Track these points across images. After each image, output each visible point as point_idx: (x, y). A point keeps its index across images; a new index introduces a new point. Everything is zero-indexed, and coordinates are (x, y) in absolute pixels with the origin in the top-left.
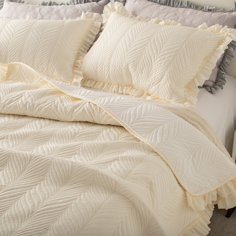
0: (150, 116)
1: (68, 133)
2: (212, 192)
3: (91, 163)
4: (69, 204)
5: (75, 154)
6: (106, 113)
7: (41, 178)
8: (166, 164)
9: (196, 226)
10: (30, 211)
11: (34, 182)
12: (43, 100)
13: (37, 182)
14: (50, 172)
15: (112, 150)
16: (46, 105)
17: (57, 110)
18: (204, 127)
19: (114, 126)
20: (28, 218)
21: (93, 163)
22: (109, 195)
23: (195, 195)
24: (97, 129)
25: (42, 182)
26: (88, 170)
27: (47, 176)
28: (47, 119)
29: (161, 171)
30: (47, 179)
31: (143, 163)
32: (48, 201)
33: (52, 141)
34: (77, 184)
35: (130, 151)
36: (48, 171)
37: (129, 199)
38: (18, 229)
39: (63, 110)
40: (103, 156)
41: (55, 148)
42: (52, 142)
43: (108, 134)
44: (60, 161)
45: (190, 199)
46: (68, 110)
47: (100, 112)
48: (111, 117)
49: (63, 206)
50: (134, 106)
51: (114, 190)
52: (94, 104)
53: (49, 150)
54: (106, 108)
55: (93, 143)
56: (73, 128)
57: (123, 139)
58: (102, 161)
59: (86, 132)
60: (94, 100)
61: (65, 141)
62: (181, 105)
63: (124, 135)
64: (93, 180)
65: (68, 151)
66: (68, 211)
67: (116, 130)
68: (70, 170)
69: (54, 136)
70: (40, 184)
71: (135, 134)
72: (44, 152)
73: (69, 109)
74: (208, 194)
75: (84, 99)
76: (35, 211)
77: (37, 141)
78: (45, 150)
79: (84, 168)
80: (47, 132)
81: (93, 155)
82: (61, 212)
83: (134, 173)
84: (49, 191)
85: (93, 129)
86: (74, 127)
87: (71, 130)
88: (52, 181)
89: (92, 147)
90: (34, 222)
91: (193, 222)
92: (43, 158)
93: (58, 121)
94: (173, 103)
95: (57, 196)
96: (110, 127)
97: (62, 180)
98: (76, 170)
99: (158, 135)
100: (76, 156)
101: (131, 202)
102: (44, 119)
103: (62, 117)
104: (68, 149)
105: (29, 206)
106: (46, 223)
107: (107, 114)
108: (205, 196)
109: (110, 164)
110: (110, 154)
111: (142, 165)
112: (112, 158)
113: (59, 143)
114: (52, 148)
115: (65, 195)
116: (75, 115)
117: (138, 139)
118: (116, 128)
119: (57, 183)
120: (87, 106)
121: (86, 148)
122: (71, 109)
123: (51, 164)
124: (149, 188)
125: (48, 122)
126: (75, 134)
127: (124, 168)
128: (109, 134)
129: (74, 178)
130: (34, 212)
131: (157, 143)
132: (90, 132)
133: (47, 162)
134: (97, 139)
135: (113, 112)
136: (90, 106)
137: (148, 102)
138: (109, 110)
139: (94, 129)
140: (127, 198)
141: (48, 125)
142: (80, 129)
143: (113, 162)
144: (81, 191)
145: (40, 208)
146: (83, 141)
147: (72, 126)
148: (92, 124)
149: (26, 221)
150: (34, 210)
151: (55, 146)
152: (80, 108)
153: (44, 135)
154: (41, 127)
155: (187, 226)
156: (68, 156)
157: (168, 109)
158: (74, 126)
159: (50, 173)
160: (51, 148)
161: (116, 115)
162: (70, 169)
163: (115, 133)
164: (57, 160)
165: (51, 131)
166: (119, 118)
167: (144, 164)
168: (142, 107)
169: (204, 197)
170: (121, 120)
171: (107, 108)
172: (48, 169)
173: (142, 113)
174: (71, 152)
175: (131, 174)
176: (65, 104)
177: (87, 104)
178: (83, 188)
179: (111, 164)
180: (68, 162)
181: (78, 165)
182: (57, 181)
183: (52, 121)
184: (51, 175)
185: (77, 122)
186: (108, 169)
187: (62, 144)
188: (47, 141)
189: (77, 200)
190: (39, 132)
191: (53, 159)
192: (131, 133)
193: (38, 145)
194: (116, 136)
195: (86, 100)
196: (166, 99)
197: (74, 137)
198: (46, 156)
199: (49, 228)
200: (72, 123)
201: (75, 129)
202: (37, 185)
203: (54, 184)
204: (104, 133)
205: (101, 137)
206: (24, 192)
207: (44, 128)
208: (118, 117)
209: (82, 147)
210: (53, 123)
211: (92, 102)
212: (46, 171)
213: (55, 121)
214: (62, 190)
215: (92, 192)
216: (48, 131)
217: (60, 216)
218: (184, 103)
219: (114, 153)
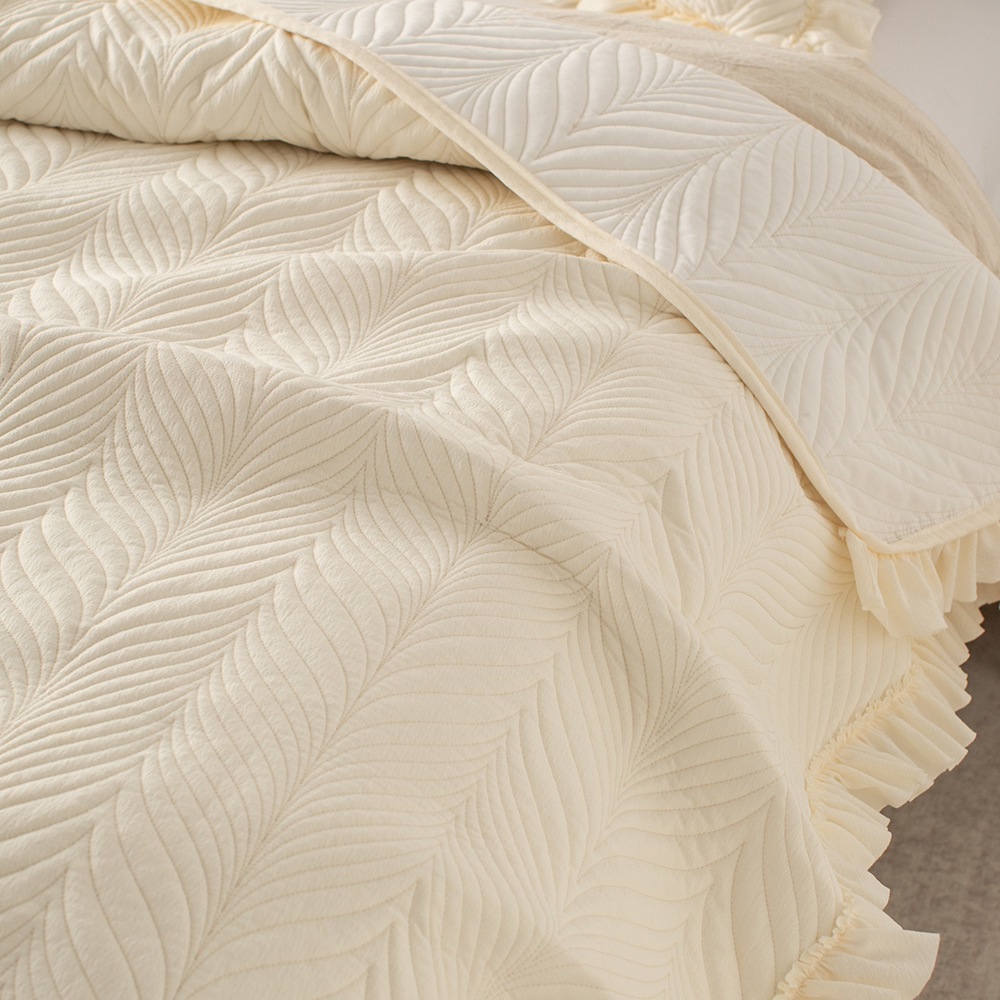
0: (634, 110)
1: (185, 205)
2: (979, 532)
3: (340, 374)
4: (261, 592)
5: (242, 323)
6: (390, 96)
7: (84, 458)
8: (734, 377)
9: (900, 715)
10: (62, 630)
11: (46, 475)
12: (18, 20)
13: (61, 476)
14: (129, 425)
15: (444, 302)
16: (40, 49)
17: (105, 76)
18: (927, 172)
19: (429, 165)
20: (56, 665)
21: (350, 371)
22: (460, 545)
23: (895, 547)
24: (339, 184)
25: (90, 475)
26: (336, 409)
27: (113, 446)
28: (44, 126)
29: (715, 416)
30: (114, 459)
31: (618, 373)
32: (145, 576)
33: (98, 251)
34: (282, 484)
35: (541, 306)
36: (119, 415)
37: (565, 564)
38: (16, 722)
39: (142, 77)
40: (394, 336)
41: (124, 292)
42: (99, 260)
43: (405, 212)
44: (181, 361)
45: (867, 569)
46: (171, 75)
47: (352, 87)
48: (420, 115)
49: (230, 603)
50: (539, 55)
51: (481, 518)
52: (317, 44)
53: (94, 304)
54: (389, 64)
55: (331, 261)
56: (206, 179)
57: (490, 240)
58: (397, 361)
59: (280, 201)
60: (313, 18)
61: (170, 254)
62: (786, 42)
63: (495, 217)
64: (365, 465)
65: (202, 307)
66: (261, 629)
67: (446, 190)
68: (238, 411)
69: (108, 222)
70: (83, 487)
71: (560, 210)
72: (68, 315)
73: (174, 69)
74: (959, 542)
75: (256, 16)
76: (86, 630)
77: (14, 254)
78: (75, 305)
79: (315, 399)
80: (65, 200)
81: (338, 328)
82: (223, 634)
83: (575, 425)
84: (138, 523)
85: (316, 187)
86: (207, 174)
87: (198, 191)
88: (143, 469)
89: (331, 283)
90: (92, 683)
91: (884, 695)
92: (86, 345)
93: (109, 136)
94: (740, 34)
95: (189, 552)
96: (410, 170)
97: (197, 464)
98: (271, 412)
99: (684, 217)
100: (248, 335)
101: (577, 581)
102: (26, 125)
103: (134, 116)
104: (199, 294)
105: (52, 605)
106: (156, 691)
107: (395, 101)
108: (942, 553)
109: (439, 380)
110: (430, 325)
111: (614, 386)
112: (450, 347)
113: (139, 262)
114: (111, 294)
115: (228, 542)
116: (207, 104)
117: (576, 240)
118: (445, 180)
119: (175, 484)
120: (275, 56)
121: (298, 292)
122: (184, 72)
123: (130, 378)
124: (660, 510)
125: (53, 145)
126: (225, 212)
127: (522, 400)
128: (414, 211)
129: (265, 454)
130: (84, 634)
131: (681, 260)
132: (302, 199)
133: (108, 366)
134: (346, 238)
135: (428, 86)
136: (297, 53)
137: (613, 28)
138: (407, 77)
139: (323, 186)
140: (551, 559)
141: (60, 164)
142: (242, 182)
143: (458, 367)
144: (307, 521)
145: (112, 614)
146: (269, 252)
147: (196, 169)
148: (303, 155)
149: (47, 679)
150: (83, 624)
151: (120, 278)
152: (235, 63)
153: (51, 218)
154: (23, 175)
155: (853, 719)
156: (201, 333)
157: (726, 71)
158: (205, 165)
159: (128, 429)
160: (104, 289)
161: (444, 107)
162: (237, 405)
163: (443, 207)
164: (160, 355)
165: (90, 195)
166: (465, 123)
167: (625, 380)
168: (586, 60)
169: (941, 561)
170: (475, 132)
171: (394, 67)
172: (115, 408)
173: (593, 96)
174: (219, 313)
175: (560, 432)
176: (149, 44)
177: (278, 40)
178: (313, 505)
179: (449, 379)
180: (222, 366)
181: (282, 385)
182: (169, 472)
183: (76, 143)
184: (133, 437)
185: (216, 143)
186: (437, 404)
187: (159, 270)
188: (71, 254)
189: (298, 572)
190: (23, 201)
191: (138, 353)
192: (534, 205)
193: (23, 277)
194: (453, 223)
195: (271, 20)
196: (697, 10)
197: (218, 232)
198: (97, 334)
199: (177, 713)
200: (192, 150)
201: (218, 186)
202: (66, 493)
203: (155, 487)
204: (380, 208)
205: (368, 226)
206: (6, 532)
207: (44, 181)
208: (456, 116)
209: (277, 283)
210: (84, 151)
211: (306, 34)
212: (105, 418)
213: (90, 139)
214: (204, 520)
215: (365, 531)
216: (72, 198)
217: (222, 656)
218: (804, 30)
219: (456, 320)
